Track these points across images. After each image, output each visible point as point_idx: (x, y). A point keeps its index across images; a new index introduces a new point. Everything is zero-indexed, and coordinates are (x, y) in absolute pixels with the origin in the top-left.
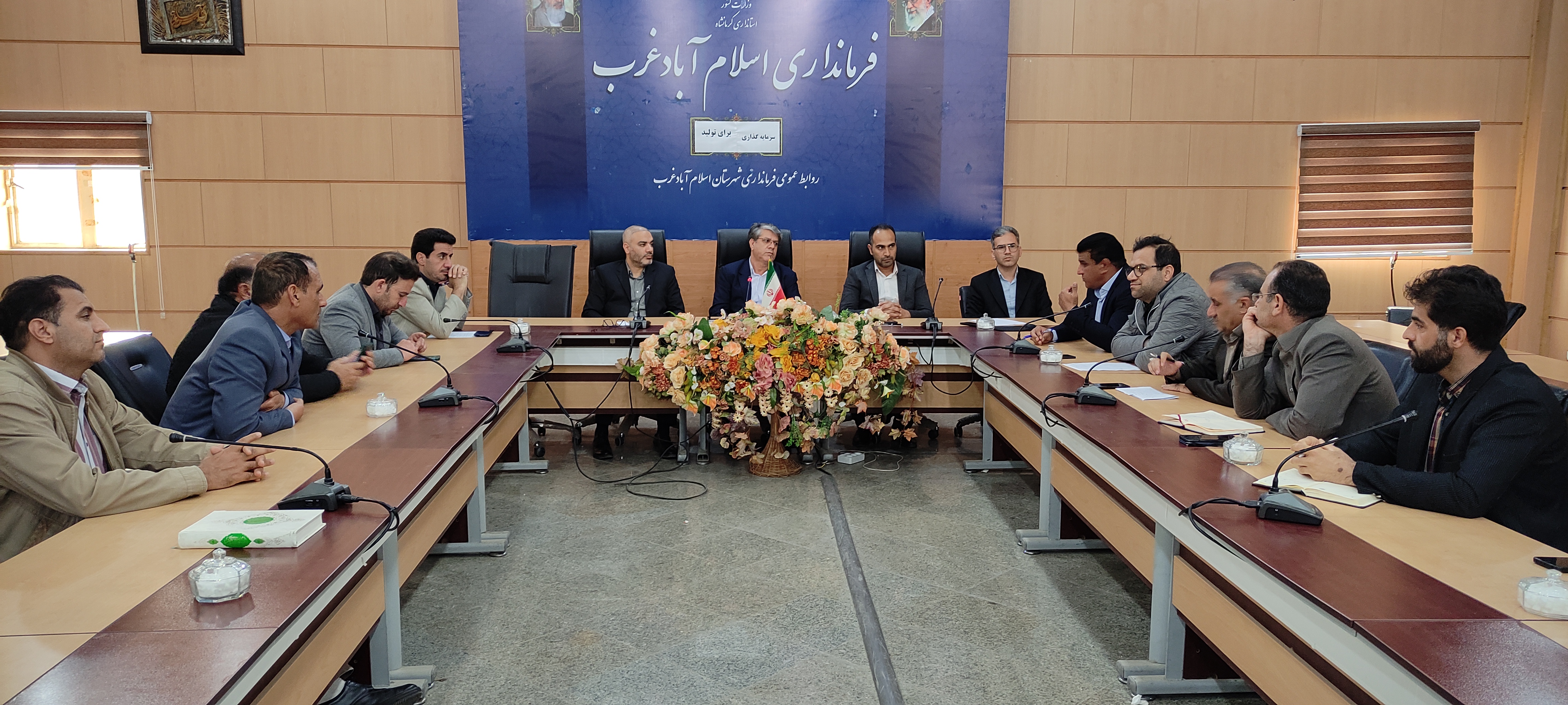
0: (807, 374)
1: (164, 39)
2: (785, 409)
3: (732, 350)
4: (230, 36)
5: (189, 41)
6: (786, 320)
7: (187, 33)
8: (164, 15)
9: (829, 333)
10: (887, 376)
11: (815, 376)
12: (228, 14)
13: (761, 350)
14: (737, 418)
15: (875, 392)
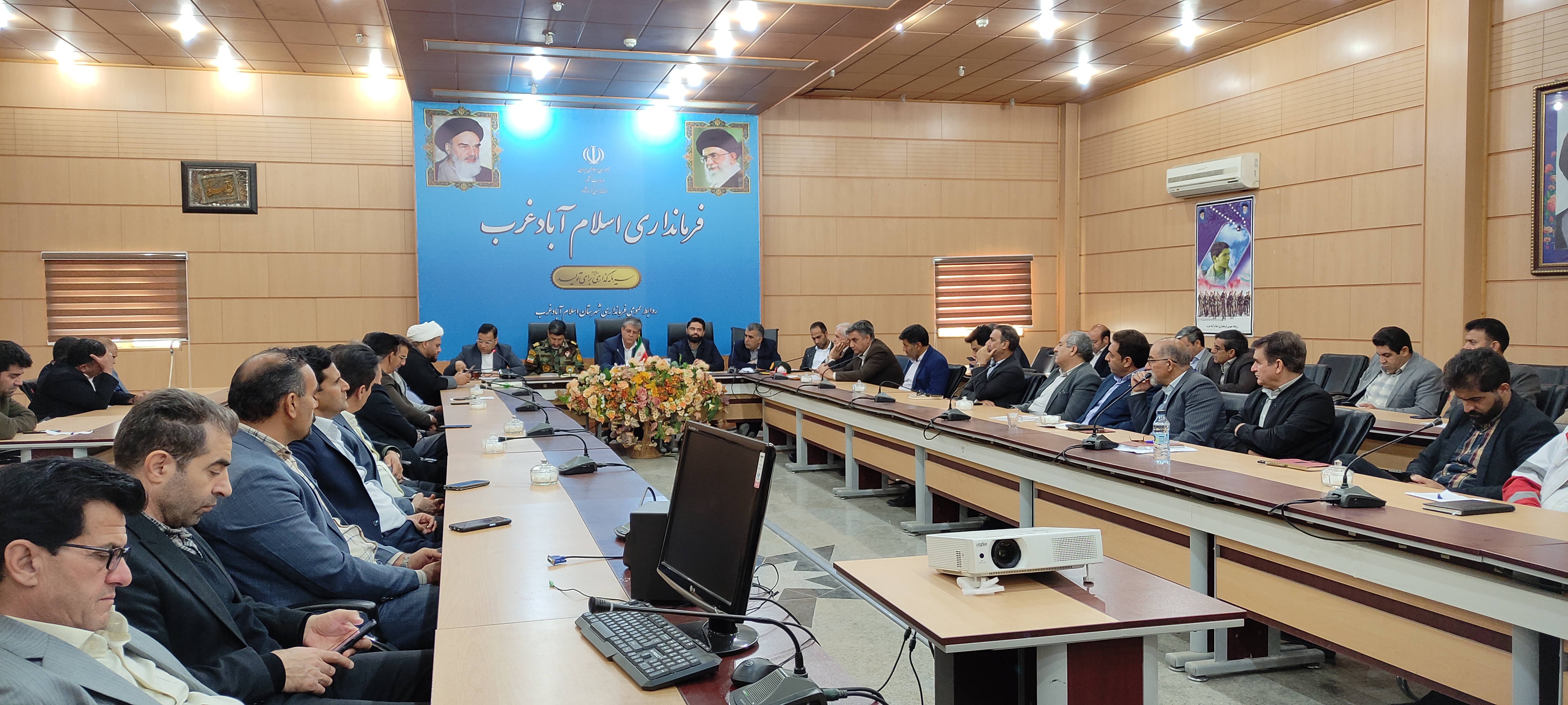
0: (666, 398)
1: (200, 203)
2: (655, 418)
3: (623, 385)
4: (248, 202)
5: (218, 205)
6: (653, 368)
7: (217, 200)
8: (201, 188)
9: (679, 375)
10: (711, 398)
11: (671, 399)
12: (247, 187)
13: (639, 385)
14: (627, 424)
15: (704, 408)
